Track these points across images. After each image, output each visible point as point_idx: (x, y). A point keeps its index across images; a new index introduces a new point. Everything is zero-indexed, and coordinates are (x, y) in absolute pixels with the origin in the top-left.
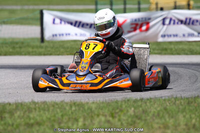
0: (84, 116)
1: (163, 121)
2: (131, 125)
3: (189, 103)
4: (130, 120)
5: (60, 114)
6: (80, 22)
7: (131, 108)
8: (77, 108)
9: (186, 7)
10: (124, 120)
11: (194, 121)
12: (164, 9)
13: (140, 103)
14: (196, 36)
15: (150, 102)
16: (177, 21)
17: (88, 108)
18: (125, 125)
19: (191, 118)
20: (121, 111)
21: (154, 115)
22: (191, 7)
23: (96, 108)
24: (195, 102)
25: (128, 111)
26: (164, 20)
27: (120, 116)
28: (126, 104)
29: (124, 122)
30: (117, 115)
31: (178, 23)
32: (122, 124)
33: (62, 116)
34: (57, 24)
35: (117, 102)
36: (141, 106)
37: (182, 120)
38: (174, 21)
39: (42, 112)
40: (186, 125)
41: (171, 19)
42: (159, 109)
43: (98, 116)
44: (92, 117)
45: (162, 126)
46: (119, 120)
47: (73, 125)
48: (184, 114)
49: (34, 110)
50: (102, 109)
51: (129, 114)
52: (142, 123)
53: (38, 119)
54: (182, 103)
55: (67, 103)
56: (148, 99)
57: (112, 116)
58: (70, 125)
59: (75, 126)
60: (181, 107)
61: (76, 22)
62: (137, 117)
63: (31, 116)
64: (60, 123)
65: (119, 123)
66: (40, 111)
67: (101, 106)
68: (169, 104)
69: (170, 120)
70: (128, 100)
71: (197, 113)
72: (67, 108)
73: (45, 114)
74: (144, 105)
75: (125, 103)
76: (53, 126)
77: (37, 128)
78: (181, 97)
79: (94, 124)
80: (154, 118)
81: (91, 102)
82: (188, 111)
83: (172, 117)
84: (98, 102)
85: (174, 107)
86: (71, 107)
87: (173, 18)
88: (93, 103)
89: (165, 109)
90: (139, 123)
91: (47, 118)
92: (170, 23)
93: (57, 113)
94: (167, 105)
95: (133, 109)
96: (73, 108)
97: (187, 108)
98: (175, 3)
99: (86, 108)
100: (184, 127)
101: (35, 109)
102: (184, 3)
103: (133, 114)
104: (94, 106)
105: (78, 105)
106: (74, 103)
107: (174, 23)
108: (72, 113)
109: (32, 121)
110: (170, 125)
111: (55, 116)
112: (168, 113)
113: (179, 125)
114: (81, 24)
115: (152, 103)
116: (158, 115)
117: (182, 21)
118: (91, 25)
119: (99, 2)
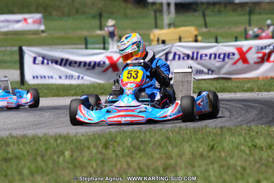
0: (71, 148)
1: (166, 150)
2: (128, 156)
3: (195, 133)
4: (126, 151)
5: (44, 148)
6: (67, 60)
7: (127, 140)
8: (63, 141)
10: (120, 151)
11: (201, 150)
12: (167, 42)
13: (137, 134)
14: (205, 73)
16: (182, 56)
17: (77, 141)
18: (121, 156)
19: (198, 147)
21: (154, 145)
23: (86, 140)
25: (124, 143)
26: (167, 54)
27: (114, 147)
28: (122, 135)
29: (119, 153)
30: (111, 147)
31: (183, 58)
32: (117, 155)
33: (46, 150)
34: (38, 64)
36: (139, 137)
37: (187, 149)
38: (179, 56)
39: (21, 146)
40: (193, 154)
41: (175, 54)
42: (160, 139)
44: (82, 149)
45: (163, 156)
46: (114, 151)
47: (58, 157)
48: (190, 143)
49: (11, 144)
50: (93, 141)
51: (125, 145)
52: (140, 154)
53: (18, 153)
55: (51, 137)
56: (147, 131)
58: (55, 157)
59: (61, 159)
61: (62, 60)
62: (134, 147)
63: (9, 150)
64: (43, 156)
65: (114, 155)
66: (19, 146)
67: (92, 138)
68: (172, 134)
69: (173, 149)
71: (204, 142)
72: (52, 141)
73: (26, 147)
75: (120, 134)
76: (35, 159)
77: (16, 161)
79: (84, 157)
80: (155, 148)
82: (194, 140)
83: (176, 146)
84: (89, 135)
85: (178, 136)
86: (56, 140)
87: (178, 53)
89: (168, 138)
90: (137, 154)
91: (28, 152)
92: (174, 58)
93: (40, 146)
94: (169, 135)
95: (129, 140)
96: (59, 141)
97: (193, 137)
99: (75, 140)
100: (191, 156)
101: (14, 143)
103: (129, 144)
104: (83, 138)
105: (64, 138)
106: (60, 136)
107: (179, 59)
108: (57, 145)
109: (10, 156)
110: (173, 155)
111: (37, 150)
112: (171, 142)
113: (184, 153)
114: (68, 62)
115: (152, 134)
116: (160, 145)
117: (188, 56)
118: (80, 63)
119: (89, 40)
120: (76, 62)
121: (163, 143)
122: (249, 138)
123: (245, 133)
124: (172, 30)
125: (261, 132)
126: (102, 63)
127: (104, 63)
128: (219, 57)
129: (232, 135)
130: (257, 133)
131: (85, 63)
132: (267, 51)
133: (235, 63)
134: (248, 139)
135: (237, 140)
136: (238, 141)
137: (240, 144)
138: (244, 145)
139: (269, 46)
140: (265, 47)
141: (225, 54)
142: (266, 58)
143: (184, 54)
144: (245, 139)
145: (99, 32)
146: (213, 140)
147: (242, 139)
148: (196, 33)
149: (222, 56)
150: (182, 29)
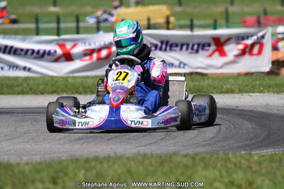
0: (13, 182)
3: (162, 164)
7: (80, 171)
8: (3, 171)
9: (165, 25)
10: (70, 188)
13: (93, 164)
14: (176, 67)
15: (108, 161)
17: (19, 172)
20: (66, 174)
22: (171, 26)
23: (31, 172)
24: (171, 162)
25: (76, 175)
27: (64, 182)
28: (74, 165)
30: (60, 181)
35: (60, 162)
36: (94, 167)
42: (119, 171)
43: (33, 182)
44: (25, 184)
46: (63, 187)
50: (39, 172)
51: (77, 179)
54: (153, 163)
56: (105, 158)
57: (54, 182)
60: (151, 168)
61: (6, 47)
67: (38, 168)
68: (135, 163)
70: (77, 159)
71: (172, 176)
74: (98, 166)
75: (72, 163)
78: (152, 154)
81: (23, 162)
82: (160, 174)
84: (34, 162)
85: (141, 168)
88: (27, 163)
89: (129, 171)
94: (131, 166)
95: (83, 172)
97: (159, 170)
98: (149, 19)
99: (16, 170)
102: (162, 20)
104: (27, 168)
105: (5, 167)
112: (132, 176)
114: (13, 50)
115: (111, 163)
117: (156, 46)
118: (27, 50)
119: (40, 19)
120: (22, 50)
121: (123, 178)
122: (227, 172)
123: (222, 165)
124: (140, 9)
125: (240, 162)
126: (52, 52)
127: (55, 52)
128: (192, 49)
129: (206, 167)
130: (235, 165)
131: (33, 51)
132: (249, 42)
133: (211, 55)
134: (224, 173)
135: (211, 174)
136: (212, 176)
137: (215, 180)
138: (219, 181)
139: (252, 36)
140: (248, 38)
141: (199, 45)
142: (248, 50)
143: (151, 43)
144: (220, 173)
145: (52, 9)
146: (182, 174)
147: (217, 173)
148: (168, 12)
149: (196, 47)
150: (151, 8)
